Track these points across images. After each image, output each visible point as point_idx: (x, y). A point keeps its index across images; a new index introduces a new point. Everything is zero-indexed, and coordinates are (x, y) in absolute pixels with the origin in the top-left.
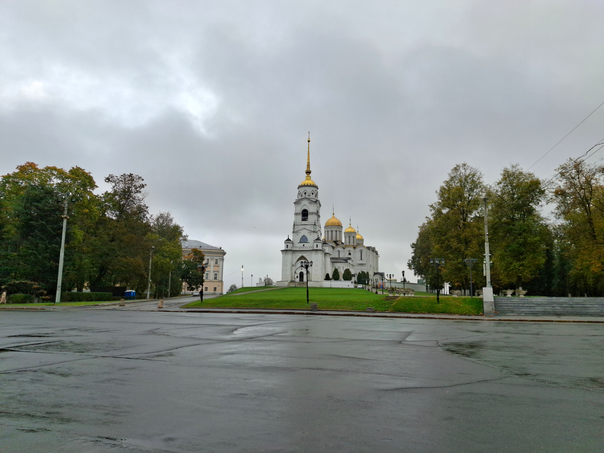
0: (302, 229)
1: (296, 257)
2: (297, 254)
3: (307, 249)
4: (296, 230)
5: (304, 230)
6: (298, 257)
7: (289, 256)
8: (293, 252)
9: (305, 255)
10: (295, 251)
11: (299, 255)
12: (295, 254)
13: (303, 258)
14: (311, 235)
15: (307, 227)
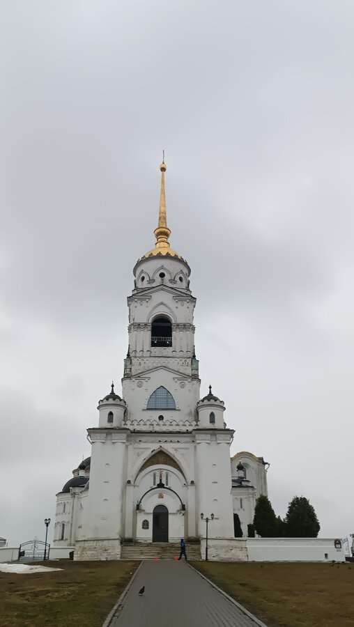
0: (156, 368)
1: (138, 455)
2: (143, 445)
3: (177, 429)
4: (136, 369)
5: (162, 372)
6: (147, 454)
7: (116, 450)
8: (128, 436)
9: (169, 448)
10: (134, 432)
11: (150, 447)
12: (137, 445)
13: (162, 458)
14: (183, 387)
15: (172, 363)
